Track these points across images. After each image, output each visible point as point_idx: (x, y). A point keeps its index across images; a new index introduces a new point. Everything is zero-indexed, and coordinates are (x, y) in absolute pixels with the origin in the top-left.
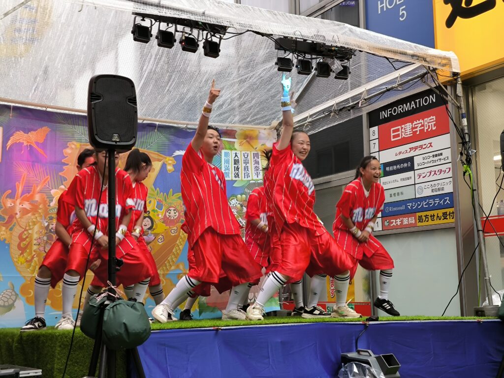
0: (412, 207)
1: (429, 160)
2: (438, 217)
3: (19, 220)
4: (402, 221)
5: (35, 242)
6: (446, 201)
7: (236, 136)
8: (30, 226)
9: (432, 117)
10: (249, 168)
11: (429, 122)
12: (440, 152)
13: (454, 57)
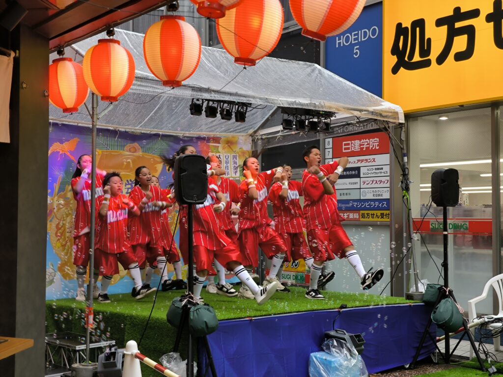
0: (357, 205)
1: (373, 172)
2: (377, 216)
3: (56, 213)
4: (348, 216)
5: (68, 230)
6: (384, 205)
7: (221, 142)
8: (64, 218)
9: (376, 139)
10: (229, 167)
11: (373, 142)
12: (381, 167)
13: (400, 110)
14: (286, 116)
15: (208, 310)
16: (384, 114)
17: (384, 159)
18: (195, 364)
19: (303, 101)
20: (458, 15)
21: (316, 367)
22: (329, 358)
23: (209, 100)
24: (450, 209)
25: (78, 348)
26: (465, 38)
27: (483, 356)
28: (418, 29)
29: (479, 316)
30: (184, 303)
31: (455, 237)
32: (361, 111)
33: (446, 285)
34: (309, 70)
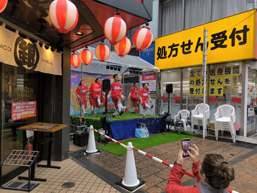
1: (152, 84)
2: (152, 95)
6: (154, 93)
9: (153, 76)
12: (154, 83)
13: (159, 69)
14: (131, 70)
15: (110, 118)
16: (155, 70)
17: (155, 81)
18: (107, 131)
19: (135, 66)
20: (174, 45)
21: (137, 132)
22: (140, 130)
23: (111, 65)
24: (170, 94)
25: (78, 127)
26: (175, 51)
27: (177, 130)
28: (164, 49)
29: (176, 120)
30: (104, 116)
31: (171, 101)
32: (149, 69)
33: (169, 113)
34: (136, 58)
